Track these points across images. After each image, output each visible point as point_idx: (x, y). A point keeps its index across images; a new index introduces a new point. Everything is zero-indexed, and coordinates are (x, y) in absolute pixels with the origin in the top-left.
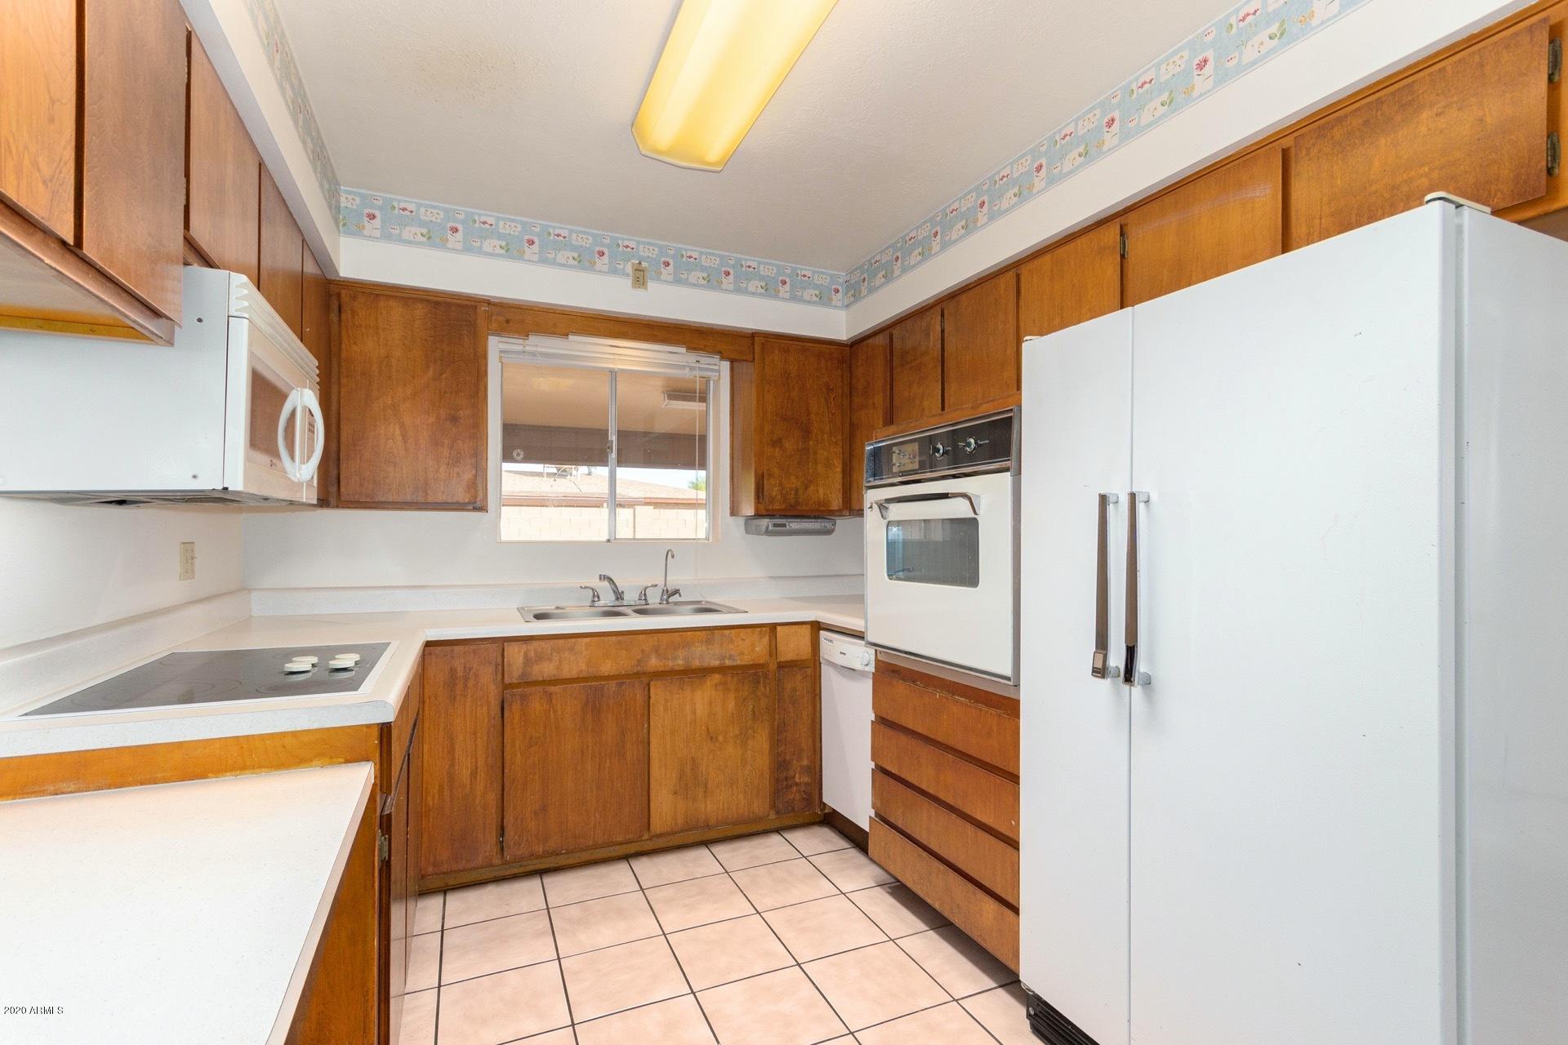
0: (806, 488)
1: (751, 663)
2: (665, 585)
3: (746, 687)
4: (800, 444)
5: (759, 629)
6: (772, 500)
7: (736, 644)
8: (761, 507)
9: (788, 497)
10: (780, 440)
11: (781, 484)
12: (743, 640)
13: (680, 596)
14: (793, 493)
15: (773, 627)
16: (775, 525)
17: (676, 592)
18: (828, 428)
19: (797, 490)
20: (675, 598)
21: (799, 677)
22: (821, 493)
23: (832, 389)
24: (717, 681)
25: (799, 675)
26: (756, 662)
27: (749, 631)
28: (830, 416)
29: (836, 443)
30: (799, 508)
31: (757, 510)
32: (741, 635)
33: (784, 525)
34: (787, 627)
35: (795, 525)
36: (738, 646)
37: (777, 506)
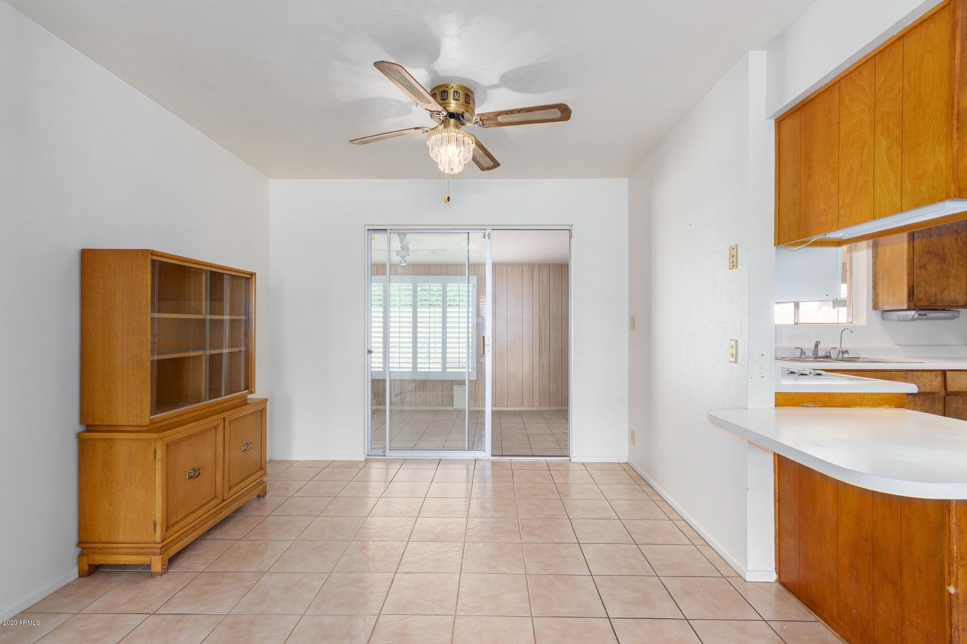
0: (942, 292)
1: (930, 391)
2: (841, 348)
3: (927, 404)
4: (938, 267)
5: (935, 373)
6: (920, 300)
7: (921, 380)
8: (911, 304)
9: (930, 298)
10: (924, 266)
11: (925, 291)
12: (925, 378)
13: (848, 354)
14: (933, 295)
15: (944, 372)
16: (920, 315)
17: (846, 352)
18: (956, 256)
19: (936, 295)
20: (846, 356)
21: (961, 402)
22: (952, 295)
23: (960, 233)
24: (910, 400)
25: (960, 401)
26: (933, 391)
27: (929, 373)
28: (958, 249)
29: (962, 265)
30: (937, 304)
31: (908, 306)
32: (924, 375)
33: (926, 315)
34: (952, 372)
35: (933, 314)
36: (922, 381)
37: (923, 304)
